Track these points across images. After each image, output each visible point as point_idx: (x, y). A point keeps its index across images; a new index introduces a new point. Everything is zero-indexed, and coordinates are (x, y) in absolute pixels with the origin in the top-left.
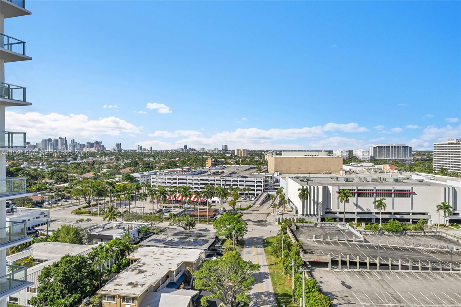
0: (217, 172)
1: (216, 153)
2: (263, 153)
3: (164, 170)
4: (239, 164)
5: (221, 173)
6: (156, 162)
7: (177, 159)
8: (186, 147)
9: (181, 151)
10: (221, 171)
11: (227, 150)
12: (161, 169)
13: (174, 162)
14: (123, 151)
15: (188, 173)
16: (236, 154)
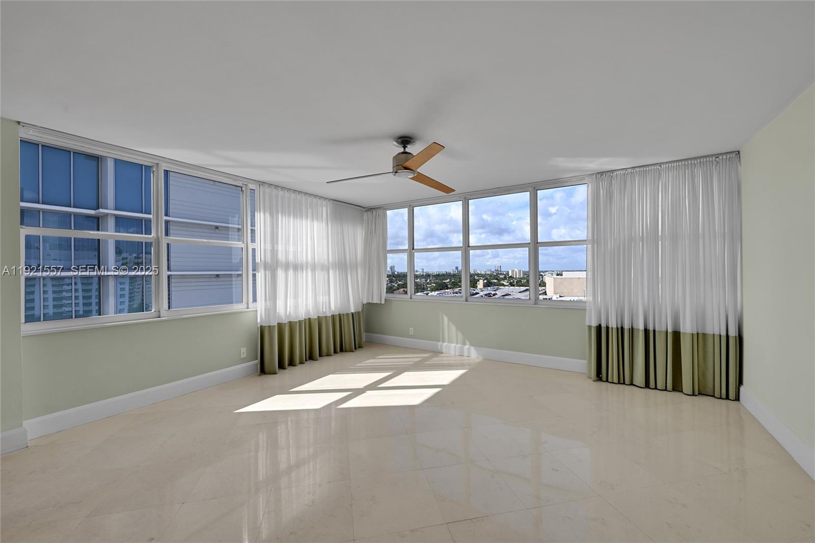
0: (489, 294)
1: (488, 274)
2: (542, 273)
3: (435, 291)
4: (514, 286)
5: (494, 295)
6: (428, 283)
7: (448, 280)
8: (457, 268)
9: (452, 272)
10: (494, 292)
11: (500, 271)
12: (432, 291)
13: (445, 283)
14: (396, 273)
15: (459, 294)
16: (510, 275)
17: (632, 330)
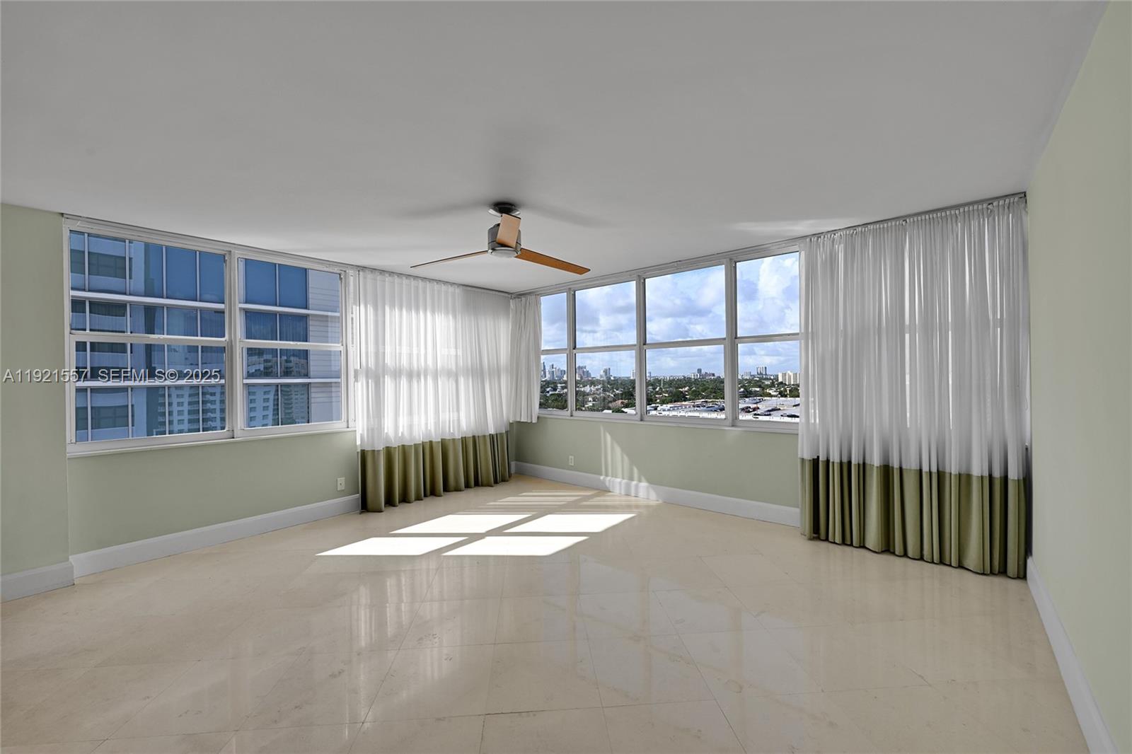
0: (747, 408)
1: (746, 380)
3: (668, 403)
4: (786, 396)
5: (754, 409)
6: (657, 393)
7: (687, 389)
8: (699, 371)
9: (693, 377)
10: (755, 406)
11: (766, 374)
12: (663, 402)
13: (682, 392)
14: (612, 378)
15: (702, 408)
16: (780, 380)
17: (863, 467)
